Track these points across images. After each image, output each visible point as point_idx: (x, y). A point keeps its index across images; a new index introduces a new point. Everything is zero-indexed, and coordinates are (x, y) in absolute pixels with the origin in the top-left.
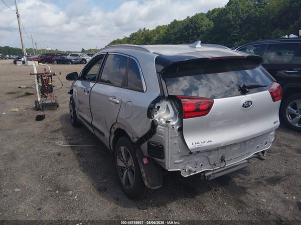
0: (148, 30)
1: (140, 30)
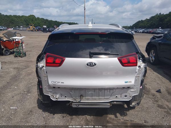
0: (163, 14)
1: (157, 15)
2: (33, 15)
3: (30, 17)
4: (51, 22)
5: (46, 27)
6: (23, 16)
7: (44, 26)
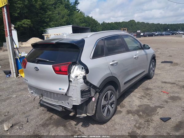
2: (133, 20)
3: (130, 23)
4: (153, 25)
5: (140, 31)
6: (123, 22)
7: (138, 31)
